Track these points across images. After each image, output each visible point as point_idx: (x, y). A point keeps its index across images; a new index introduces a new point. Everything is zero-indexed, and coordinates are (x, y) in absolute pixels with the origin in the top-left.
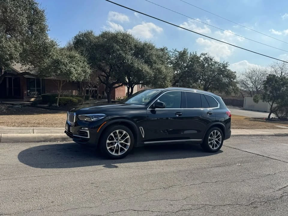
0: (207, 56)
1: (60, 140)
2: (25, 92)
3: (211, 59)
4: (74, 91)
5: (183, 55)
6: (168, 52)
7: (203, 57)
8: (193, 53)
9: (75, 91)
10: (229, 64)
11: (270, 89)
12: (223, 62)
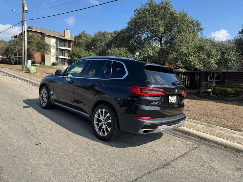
2: (203, 84)
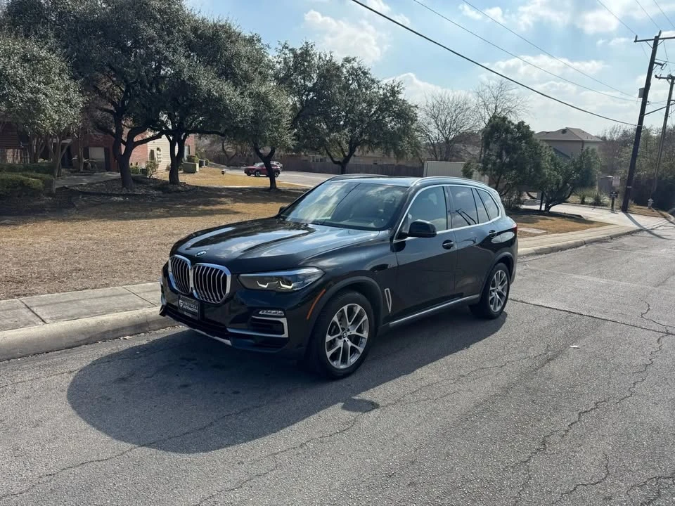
0: (355, 65)
1: (129, 333)
3: (365, 73)
4: (10, 153)
5: (303, 57)
6: (262, 46)
7: (348, 66)
8: (326, 56)
9: (11, 150)
10: (403, 86)
11: (495, 147)
12: (392, 82)
